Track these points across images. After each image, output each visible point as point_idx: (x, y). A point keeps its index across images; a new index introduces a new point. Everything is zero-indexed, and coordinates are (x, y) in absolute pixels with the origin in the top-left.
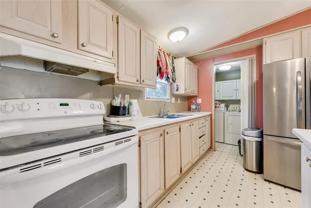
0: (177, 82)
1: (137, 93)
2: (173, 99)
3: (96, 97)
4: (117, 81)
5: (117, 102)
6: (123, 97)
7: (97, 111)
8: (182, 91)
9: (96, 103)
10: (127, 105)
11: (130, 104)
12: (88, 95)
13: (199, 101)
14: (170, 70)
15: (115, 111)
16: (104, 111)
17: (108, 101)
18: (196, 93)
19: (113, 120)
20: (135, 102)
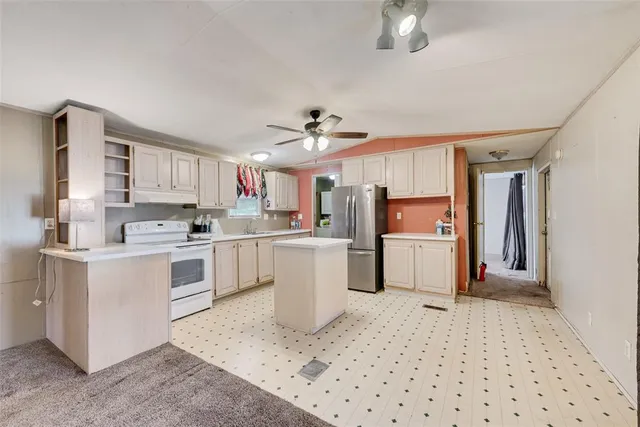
0: (268, 198)
1: (219, 213)
2: (266, 216)
3: (181, 218)
4: (198, 207)
5: (198, 222)
6: (205, 217)
7: (182, 229)
8: (273, 208)
9: (182, 223)
10: (207, 224)
11: (211, 223)
12: (175, 217)
13: (300, 217)
14: (257, 187)
15: (196, 229)
16: (187, 229)
17: (191, 221)
18: (294, 207)
19: (196, 236)
20: (215, 221)
